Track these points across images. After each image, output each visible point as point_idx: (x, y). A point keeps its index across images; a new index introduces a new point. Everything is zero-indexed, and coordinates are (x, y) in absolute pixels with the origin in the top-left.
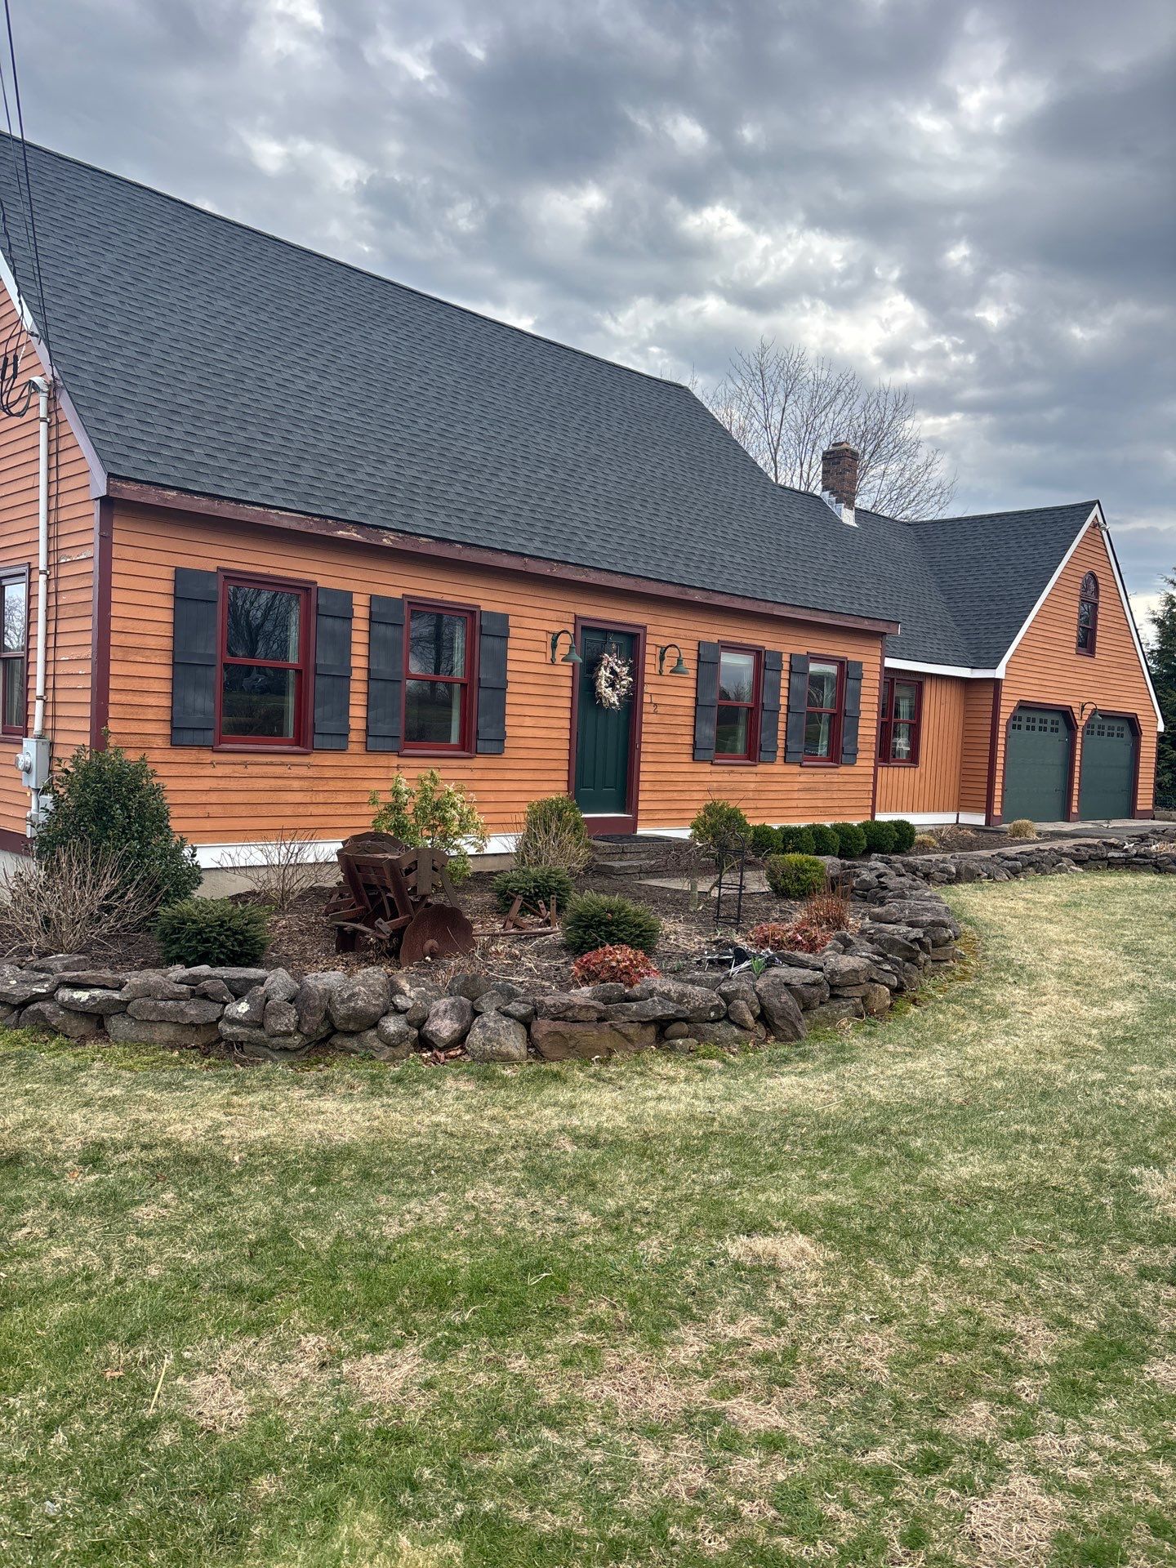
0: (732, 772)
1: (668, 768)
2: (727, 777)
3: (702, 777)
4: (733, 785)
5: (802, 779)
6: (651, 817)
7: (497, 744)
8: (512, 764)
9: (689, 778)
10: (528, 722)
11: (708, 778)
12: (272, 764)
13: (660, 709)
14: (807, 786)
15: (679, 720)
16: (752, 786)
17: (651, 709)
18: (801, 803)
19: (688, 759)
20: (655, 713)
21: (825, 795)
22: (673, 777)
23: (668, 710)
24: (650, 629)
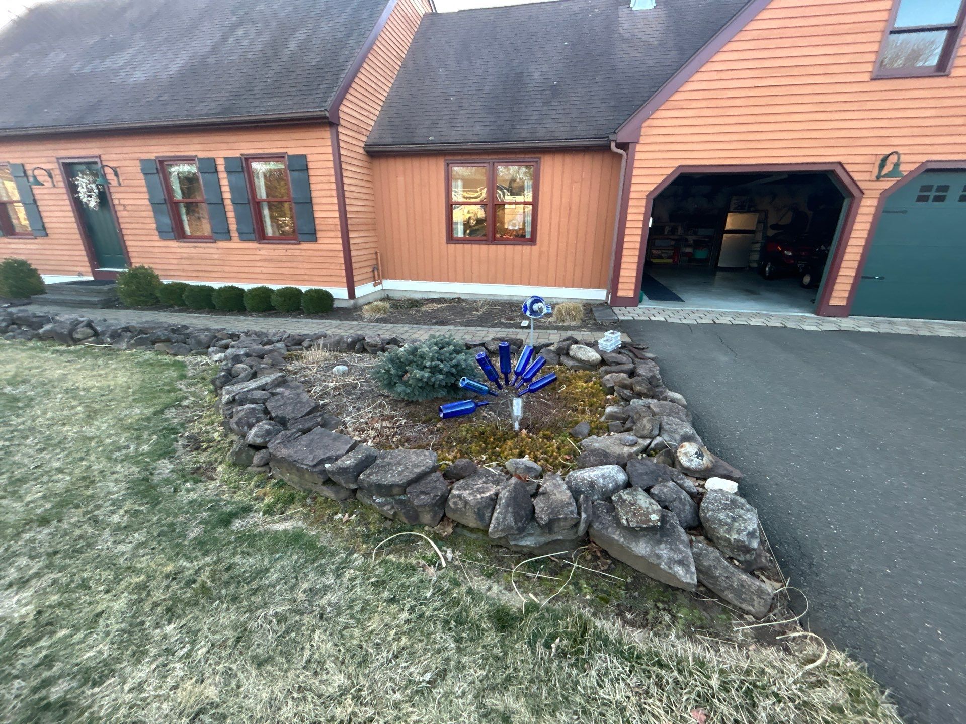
0: (195, 247)
1: (146, 244)
2: (193, 250)
3: (173, 250)
8: (55, 242)
9: (164, 250)
10: (55, 220)
11: (178, 250)
13: (128, 208)
14: (268, 258)
15: (144, 214)
16: (216, 257)
17: (121, 208)
18: (264, 270)
20: (125, 210)
21: (289, 265)
23: (134, 208)
24: (103, 157)
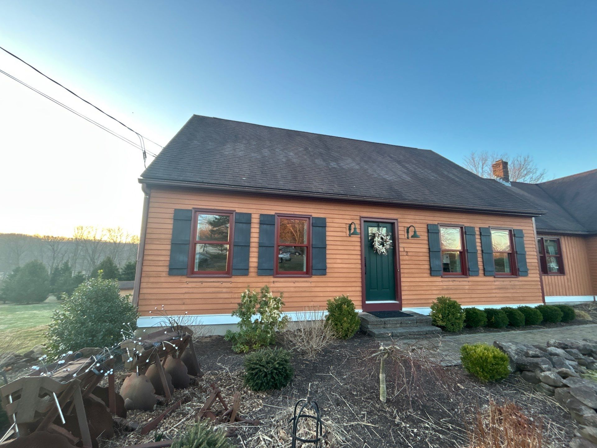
0: (454, 281)
1: (417, 280)
2: (451, 283)
3: (437, 284)
4: (456, 287)
5: (497, 283)
6: (410, 302)
7: (323, 271)
8: (331, 279)
9: (430, 284)
10: (339, 261)
11: (441, 284)
12: (213, 282)
13: (409, 254)
14: (500, 287)
15: (421, 258)
16: (467, 287)
17: (404, 254)
18: (498, 295)
19: (428, 275)
20: (407, 255)
21: (513, 291)
22: (420, 284)
23: (413, 254)
24: (399, 220)
